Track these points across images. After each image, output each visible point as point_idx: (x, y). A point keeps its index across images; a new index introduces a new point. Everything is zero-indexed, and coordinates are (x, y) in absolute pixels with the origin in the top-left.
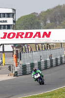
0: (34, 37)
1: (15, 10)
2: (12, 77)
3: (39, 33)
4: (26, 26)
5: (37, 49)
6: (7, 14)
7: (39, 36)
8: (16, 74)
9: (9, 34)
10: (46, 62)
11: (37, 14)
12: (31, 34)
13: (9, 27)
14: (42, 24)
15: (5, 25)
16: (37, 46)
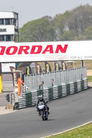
0: (44, 52)
1: (17, 14)
2: (11, 111)
3: (51, 47)
4: (34, 36)
5: (48, 69)
6: (6, 19)
7: (51, 51)
8: (17, 107)
9: (9, 48)
10: (60, 88)
11: (50, 18)
12: (40, 47)
13: (9, 38)
14: (57, 32)
15: (3, 36)
16: (47, 65)
